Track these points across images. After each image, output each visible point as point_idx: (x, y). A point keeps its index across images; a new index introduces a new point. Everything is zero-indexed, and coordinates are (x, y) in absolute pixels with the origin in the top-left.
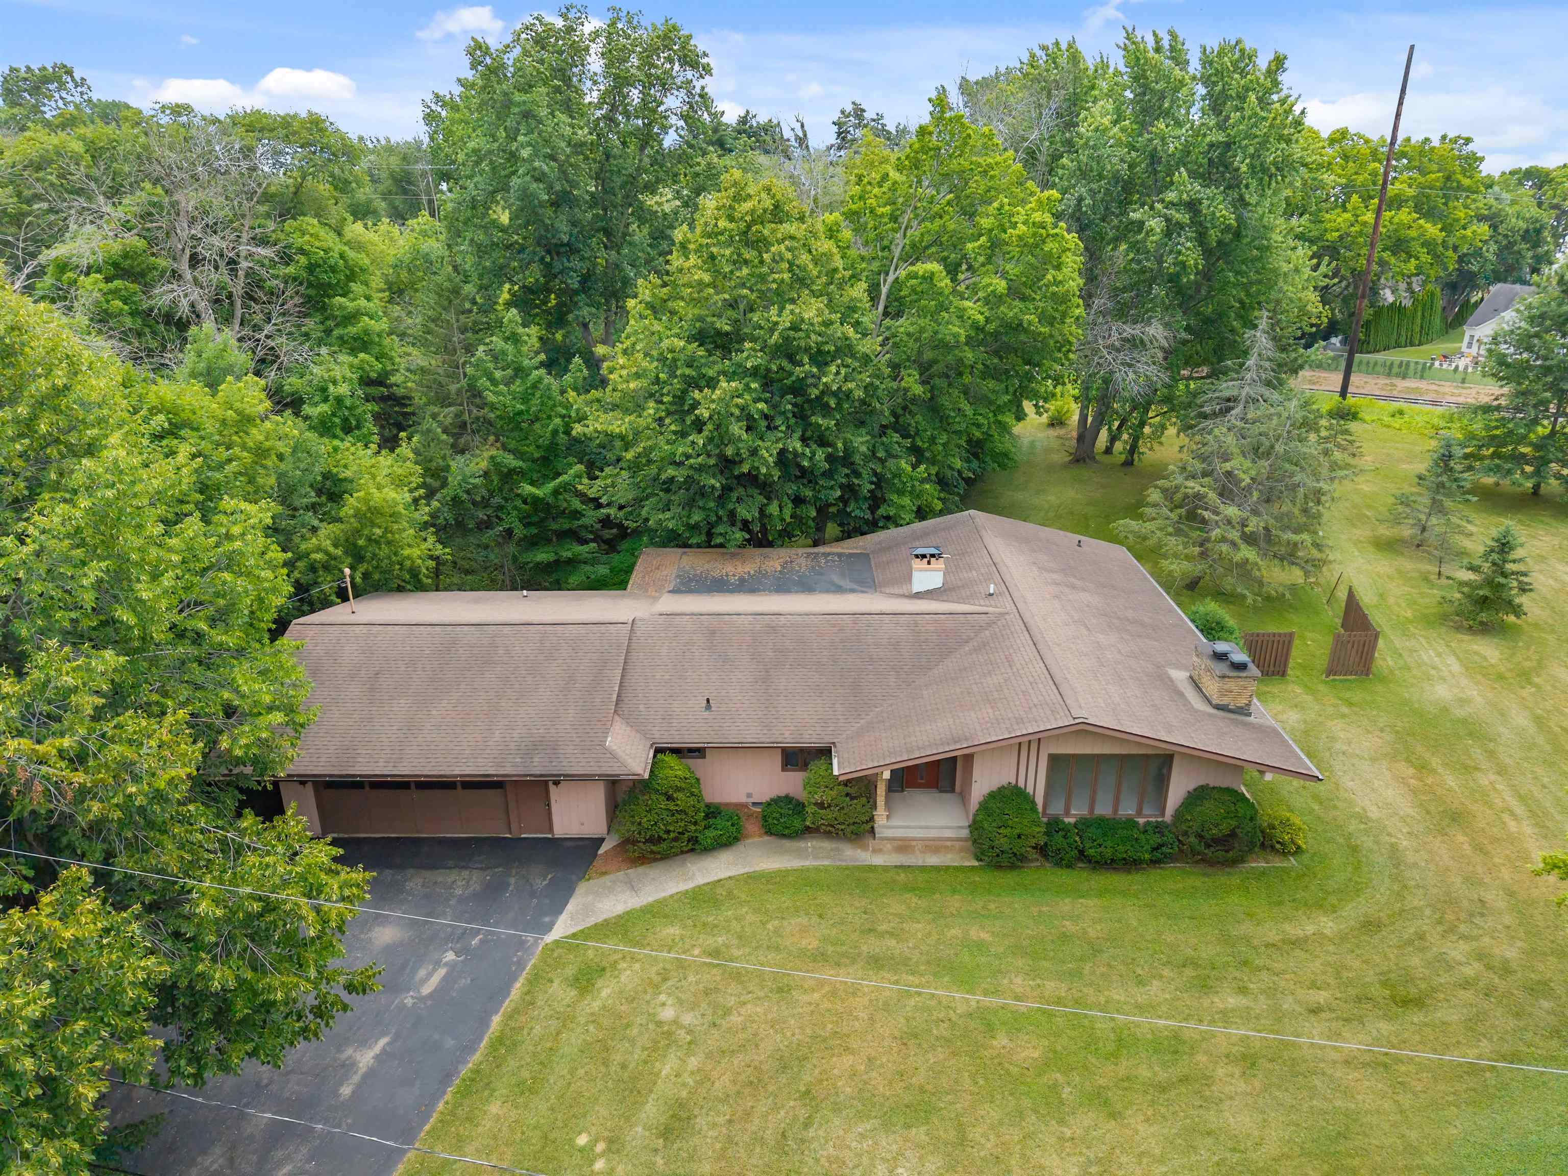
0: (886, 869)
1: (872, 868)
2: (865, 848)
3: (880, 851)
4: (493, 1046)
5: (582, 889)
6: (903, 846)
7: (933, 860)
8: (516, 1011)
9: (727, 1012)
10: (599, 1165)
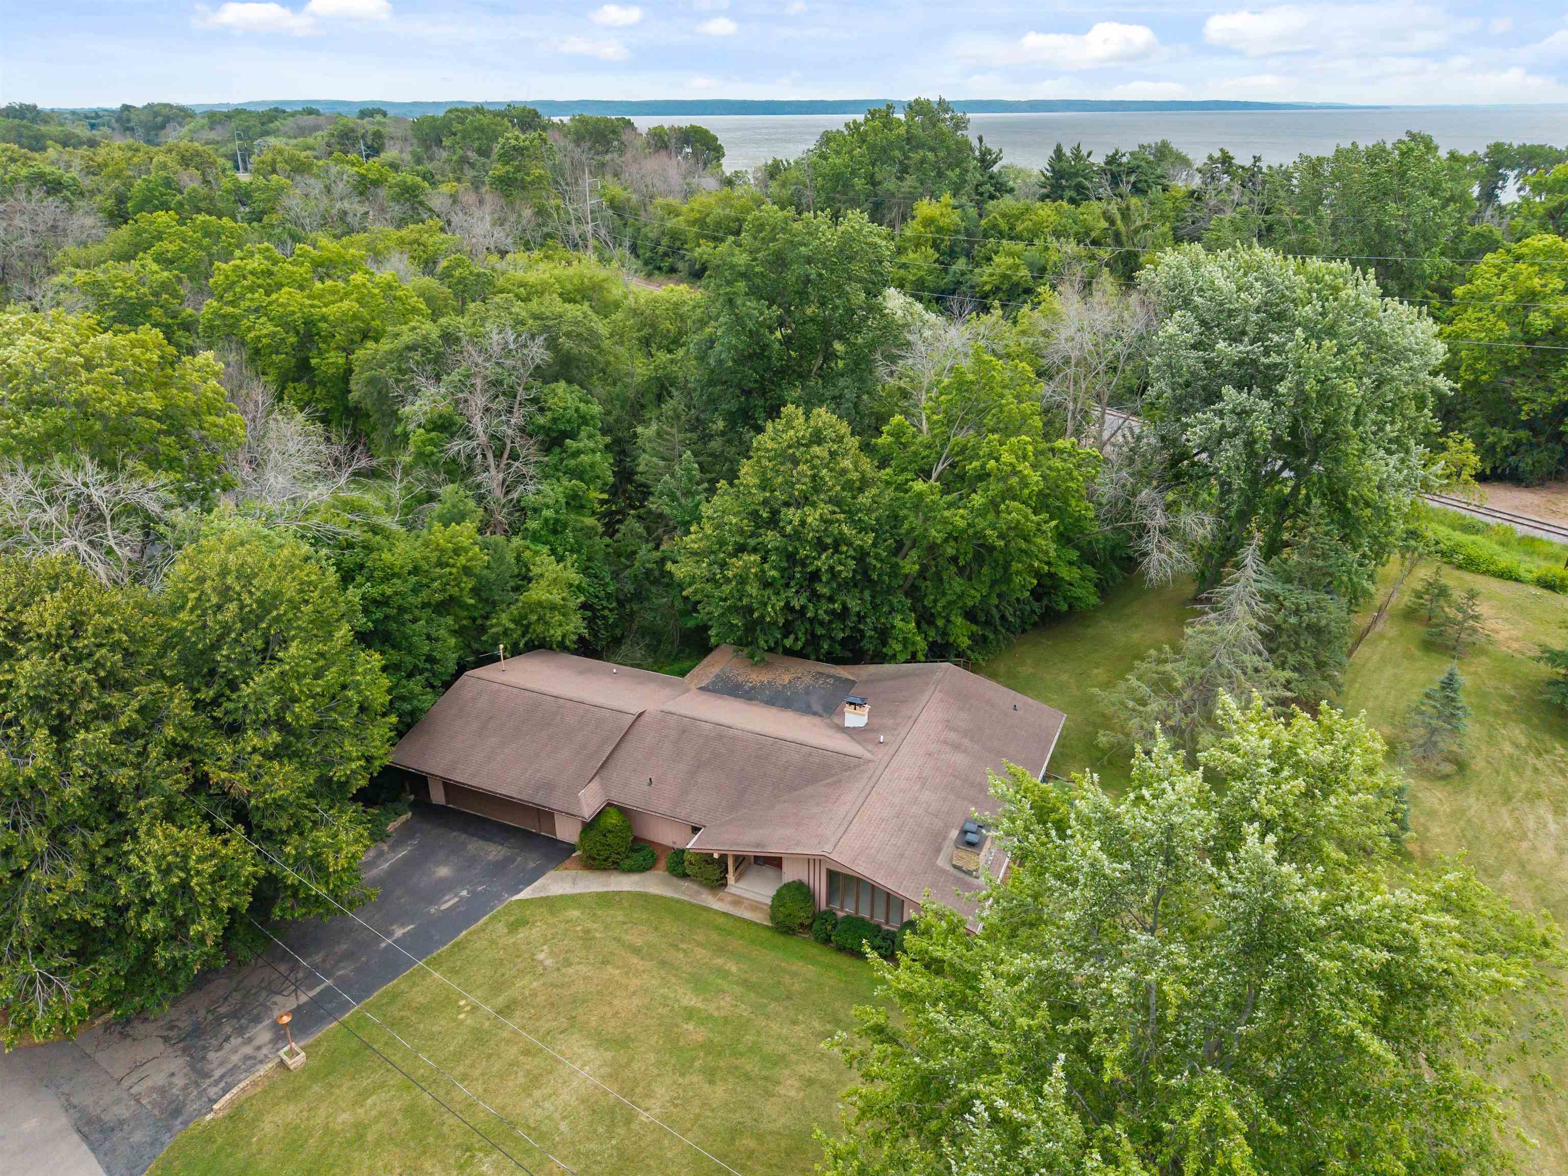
0: (716, 912)
1: (707, 909)
2: (715, 895)
3: (721, 900)
4: (454, 946)
5: (551, 874)
6: (738, 901)
7: (748, 915)
8: (475, 932)
9: (570, 965)
10: (462, 1016)
